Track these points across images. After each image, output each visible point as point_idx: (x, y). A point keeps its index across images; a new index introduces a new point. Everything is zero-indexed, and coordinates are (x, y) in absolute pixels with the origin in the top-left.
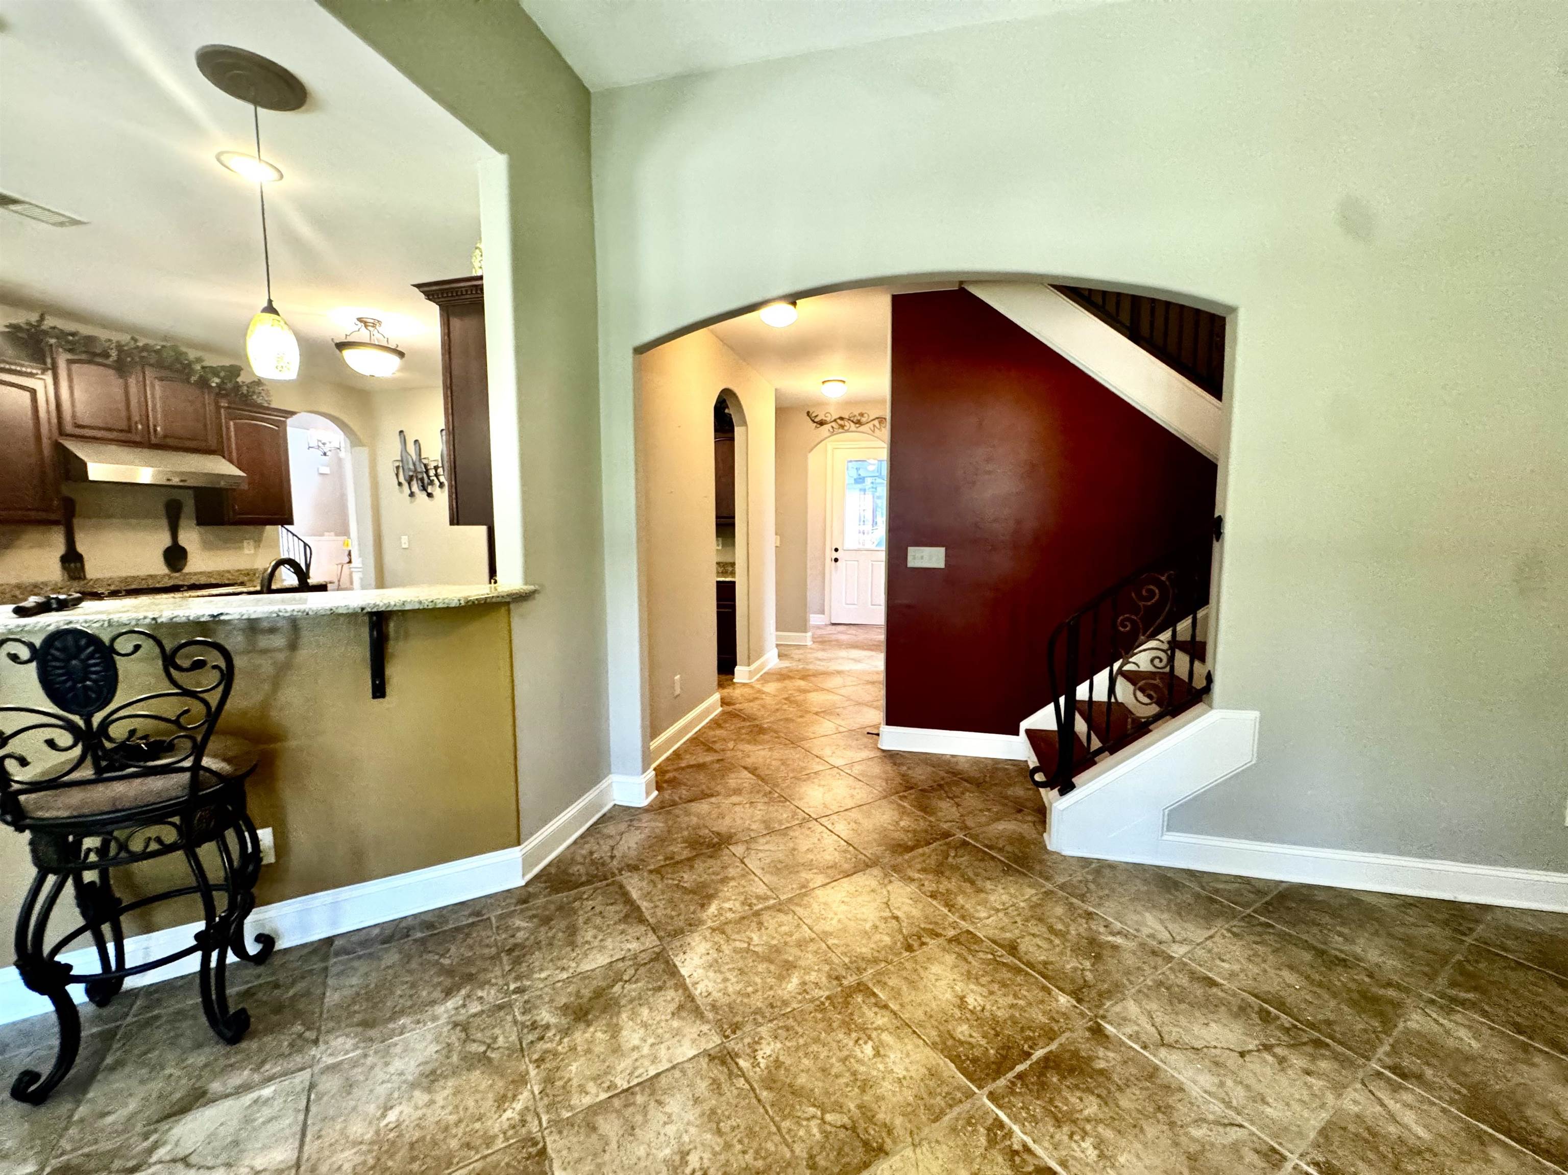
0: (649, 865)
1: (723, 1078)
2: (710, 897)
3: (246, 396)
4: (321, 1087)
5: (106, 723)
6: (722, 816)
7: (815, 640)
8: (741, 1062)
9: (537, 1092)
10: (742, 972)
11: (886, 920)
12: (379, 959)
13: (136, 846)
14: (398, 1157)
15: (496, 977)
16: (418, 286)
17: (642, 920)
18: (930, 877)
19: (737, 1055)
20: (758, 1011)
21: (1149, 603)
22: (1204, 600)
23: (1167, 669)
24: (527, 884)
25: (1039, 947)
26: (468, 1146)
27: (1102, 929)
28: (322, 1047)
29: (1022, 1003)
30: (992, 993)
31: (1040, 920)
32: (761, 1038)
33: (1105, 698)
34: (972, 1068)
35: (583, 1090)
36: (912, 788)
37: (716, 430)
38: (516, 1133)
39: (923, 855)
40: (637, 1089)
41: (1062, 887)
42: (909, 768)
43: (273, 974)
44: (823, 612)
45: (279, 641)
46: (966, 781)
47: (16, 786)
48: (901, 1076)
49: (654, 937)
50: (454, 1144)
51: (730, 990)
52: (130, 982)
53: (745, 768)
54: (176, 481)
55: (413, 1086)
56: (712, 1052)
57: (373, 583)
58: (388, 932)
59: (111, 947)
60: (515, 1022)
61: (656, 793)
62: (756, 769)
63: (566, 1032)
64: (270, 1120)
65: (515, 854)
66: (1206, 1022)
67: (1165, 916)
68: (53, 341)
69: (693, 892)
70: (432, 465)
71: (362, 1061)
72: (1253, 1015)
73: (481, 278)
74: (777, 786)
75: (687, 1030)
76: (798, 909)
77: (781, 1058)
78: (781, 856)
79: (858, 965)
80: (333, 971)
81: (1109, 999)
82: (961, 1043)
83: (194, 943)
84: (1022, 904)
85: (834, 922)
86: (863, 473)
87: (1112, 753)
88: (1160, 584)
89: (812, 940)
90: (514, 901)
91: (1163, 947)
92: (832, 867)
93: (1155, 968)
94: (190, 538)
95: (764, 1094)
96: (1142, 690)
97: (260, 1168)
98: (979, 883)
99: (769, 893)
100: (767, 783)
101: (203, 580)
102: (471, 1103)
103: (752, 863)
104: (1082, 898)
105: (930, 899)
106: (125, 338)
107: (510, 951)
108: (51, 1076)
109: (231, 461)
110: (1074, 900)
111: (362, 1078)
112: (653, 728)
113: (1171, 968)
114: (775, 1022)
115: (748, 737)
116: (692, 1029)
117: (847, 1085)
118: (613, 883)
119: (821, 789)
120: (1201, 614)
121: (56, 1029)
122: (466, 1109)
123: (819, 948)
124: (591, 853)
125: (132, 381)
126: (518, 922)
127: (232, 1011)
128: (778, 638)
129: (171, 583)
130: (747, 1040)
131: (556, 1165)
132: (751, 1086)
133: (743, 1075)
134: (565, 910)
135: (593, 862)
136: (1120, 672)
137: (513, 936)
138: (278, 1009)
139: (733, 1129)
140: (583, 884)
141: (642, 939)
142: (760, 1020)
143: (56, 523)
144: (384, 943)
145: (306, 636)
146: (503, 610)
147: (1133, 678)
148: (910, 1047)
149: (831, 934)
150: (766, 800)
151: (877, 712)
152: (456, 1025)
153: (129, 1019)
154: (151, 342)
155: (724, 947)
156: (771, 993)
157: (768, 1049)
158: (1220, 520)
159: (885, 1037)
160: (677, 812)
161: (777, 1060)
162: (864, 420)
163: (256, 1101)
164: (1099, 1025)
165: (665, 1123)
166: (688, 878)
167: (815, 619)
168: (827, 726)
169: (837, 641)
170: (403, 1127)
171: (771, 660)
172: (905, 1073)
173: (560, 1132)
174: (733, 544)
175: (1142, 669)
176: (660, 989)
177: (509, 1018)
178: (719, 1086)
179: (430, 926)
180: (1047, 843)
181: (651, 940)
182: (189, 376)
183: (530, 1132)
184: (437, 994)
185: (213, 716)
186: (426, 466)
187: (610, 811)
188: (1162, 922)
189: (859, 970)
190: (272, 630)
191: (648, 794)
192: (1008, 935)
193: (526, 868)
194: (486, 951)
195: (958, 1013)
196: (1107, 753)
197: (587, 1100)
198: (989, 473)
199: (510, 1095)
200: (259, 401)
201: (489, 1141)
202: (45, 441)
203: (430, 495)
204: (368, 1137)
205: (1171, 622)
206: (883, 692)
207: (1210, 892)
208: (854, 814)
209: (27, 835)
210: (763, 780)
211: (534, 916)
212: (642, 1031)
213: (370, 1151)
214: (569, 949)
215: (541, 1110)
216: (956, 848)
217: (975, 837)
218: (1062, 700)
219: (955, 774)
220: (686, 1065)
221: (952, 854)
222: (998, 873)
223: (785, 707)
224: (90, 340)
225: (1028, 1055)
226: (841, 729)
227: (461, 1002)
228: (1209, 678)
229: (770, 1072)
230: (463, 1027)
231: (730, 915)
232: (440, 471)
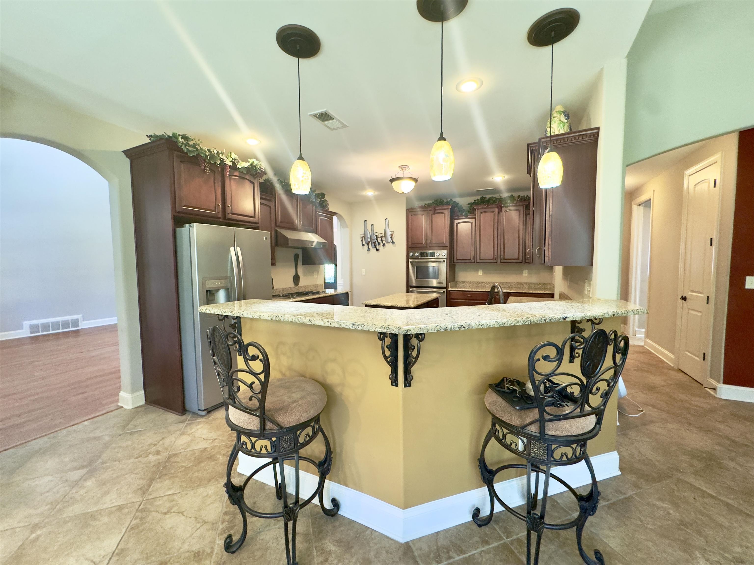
3: (324, 206)
70: (379, 236)
94: (300, 271)
101: (304, 290)
109: (319, 236)
125: (294, 201)
182: (310, 198)
186: (376, 236)
200: (327, 208)
202: (273, 229)
203: (377, 250)
232: (384, 238)
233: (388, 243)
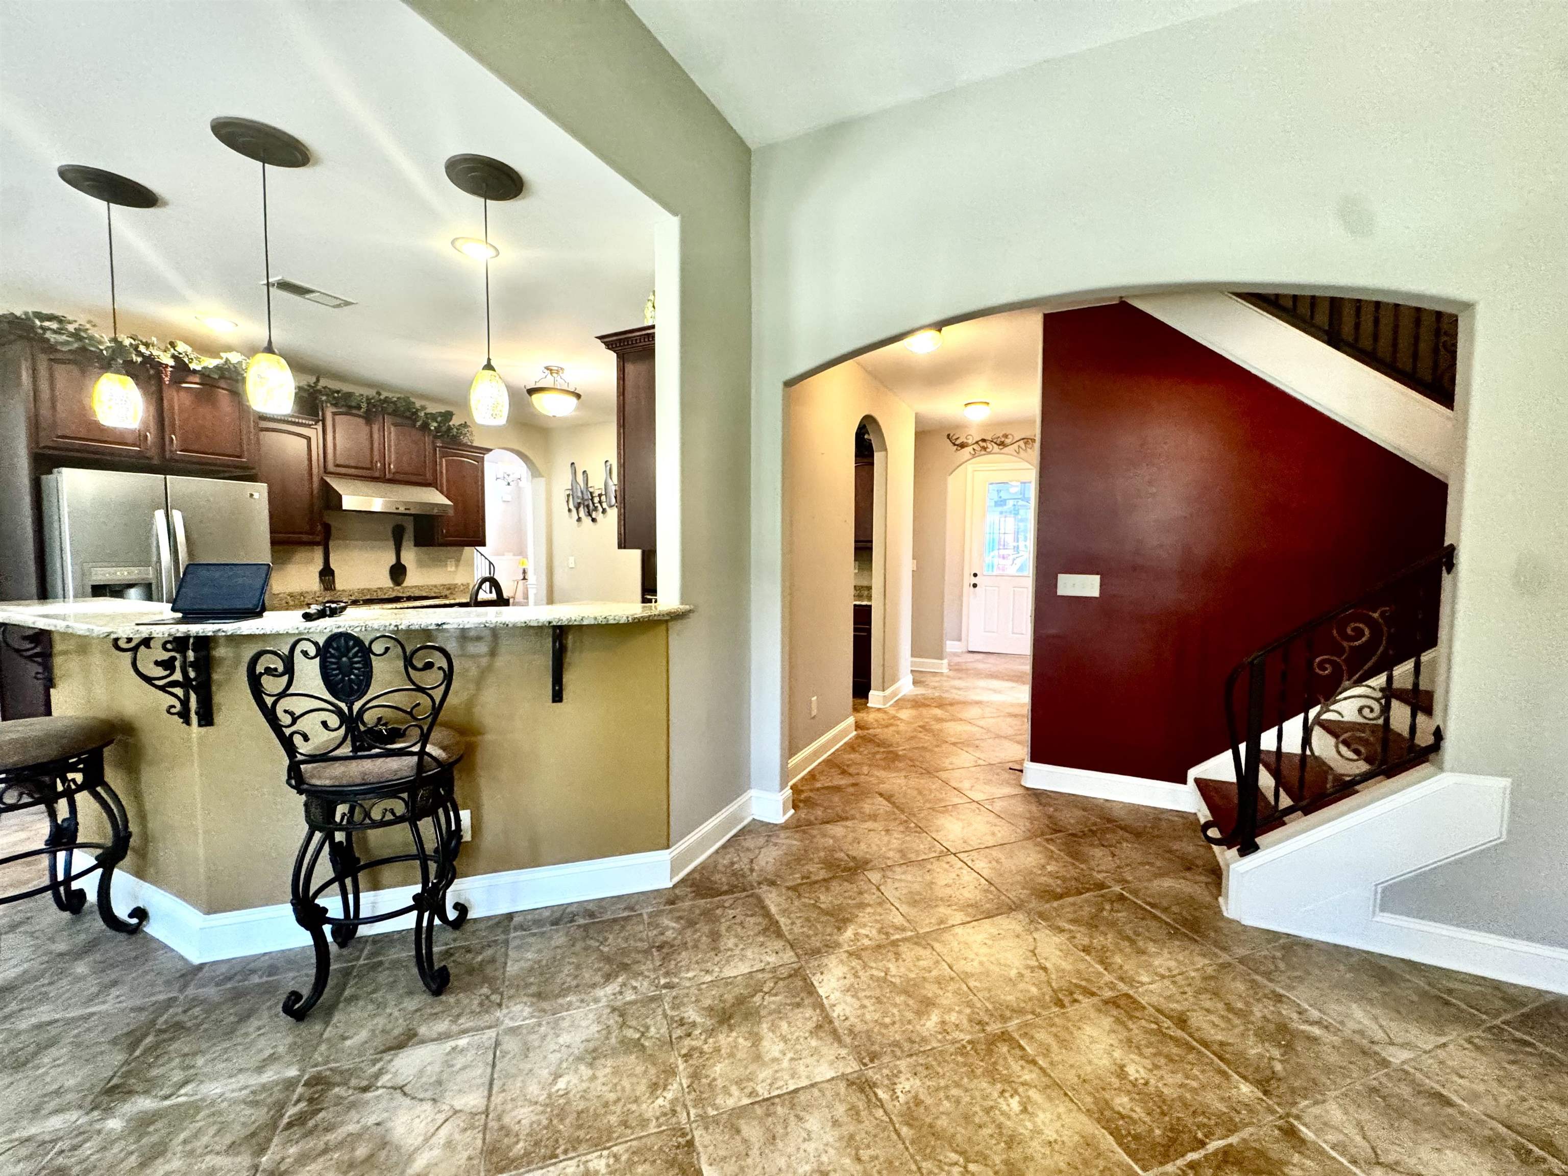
0: (786, 881)
1: (861, 1105)
2: (846, 921)
3: (454, 437)
4: (505, 1047)
5: (362, 710)
6: (857, 841)
7: (951, 667)
8: (880, 1093)
9: (685, 1086)
10: (879, 1000)
11: (1032, 969)
12: (551, 938)
13: (376, 815)
14: (567, 1121)
15: (648, 970)
16: (600, 338)
17: (779, 934)
18: (1082, 929)
19: (875, 1085)
20: (897, 1044)
21: (1357, 643)
22: (1431, 641)
23: (1381, 721)
24: (675, 886)
25: (1215, 1025)
26: (625, 1124)
27: (1295, 1016)
28: (505, 1011)
29: (1195, 1084)
30: (1157, 1067)
31: (1216, 994)
32: (900, 1072)
33: (1297, 750)
34: (1133, 1146)
35: (726, 1091)
36: (1060, 831)
37: (856, 456)
38: (667, 1121)
39: (1074, 904)
40: (777, 1100)
41: (1242, 961)
42: (1056, 810)
43: (466, 940)
44: (960, 640)
45: (482, 648)
46: (1122, 829)
47: (299, 757)
48: (1052, 1139)
49: (792, 954)
50: (613, 1119)
51: (868, 1017)
52: (364, 930)
53: (881, 795)
54: (402, 510)
55: (580, 1059)
56: (849, 1077)
57: (545, 599)
58: (558, 914)
59: (351, 897)
60: (665, 1016)
61: (792, 811)
62: (892, 796)
63: (711, 1032)
64: (464, 1068)
65: (663, 857)
66: (1438, 1146)
67: (1377, 1011)
68: (324, 398)
69: (827, 913)
70: (596, 494)
71: (536, 1029)
72: (1508, 1152)
73: (653, 327)
74: (914, 815)
75: (825, 1050)
76: (937, 945)
77: (922, 1097)
78: (916, 887)
79: (1003, 1013)
80: (513, 944)
81: (1305, 1097)
82: (1122, 1117)
83: (412, 903)
84: (1193, 974)
85: (976, 963)
86: (1004, 495)
87: (1306, 814)
88: (1371, 623)
89: (952, 979)
90: (663, 900)
91: (1376, 1048)
92: (972, 905)
93: (1366, 1071)
94: (409, 557)
95: (904, 1130)
96: (1346, 743)
97: (458, 1108)
98: (1141, 944)
99: (906, 924)
100: (902, 811)
101: (417, 593)
102: (628, 1087)
103: (889, 891)
104: (1268, 975)
105: (1082, 954)
106: (371, 393)
107: (660, 948)
108: (309, 998)
109: (442, 492)
110: (1258, 978)
111: (536, 1044)
112: (791, 747)
113: (1387, 1075)
114: (914, 1058)
115: (883, 763)
116: (831, 1051)
117: (992, 1136)
118: (752, 895)
119: (960, 824)
120: (1425, 657)
121: (314, 960)
122: (623, 1090)
123: (959, 989)
124: (733, 864)
125: (375, 428)
126: (666, 921)
127: (436, 968)
128: (913, 664)
129: (394, 595)
130: (886, 1071)
131: (704, 1159)
132: (891, 1119)
133: (882, 1106)
134: (708, 915)
135: (734, 874)
136: (1318, 721)
137: (663, 934)
138: (471, 971)
139: (874, 1158)
140: (726, 893)
141: (781, 954)
142: (899, 1053)
143: (317, 544)
144: (553, 924)
145: (505, 644)
146: (663, 627)
147: (1332, 729)
148: (1061, 1109)
149: (973, 975)
150: (901, 828)
151: (1019, 747)
152: (614, 1010)
153: (361, 962)
154: (390, 395)
155: (861, 973)
156: (910, 1027)
157: (907, 1085)
158: (1452, 549)
159: (1032, 1093)
160: (815, 832)
161: (916, 1097)
162: (1008, 441)
163: (454, 1049)
164: (1292, 1125)
165: (805, 1140)
166: (825, 899)
167: (951, 646)
168: (964, 758)
169: (975, 669)
170: (571, 1095)
171: (905, 686)
172: (1055, 1136)
173: (706, 1128)
174: (870, 568)
175: (1346, 719)
176: (798, 1005)
177: (660, 1012)
178: (858, 1113)
179: (592, 915)
180: (1223, 908)
181: (788, 956)
182: (415, 421)
183: (679, 1123)
184: (598, 978)
185: (436, 710)
186: (591, 493)
187: (749, 824)
188: (1375, 1018)
189: (1004, 1019)
190: (479, 638)
191: (784, 813)
192: (1174, 1006)
193: (673, 872)
194: (639, 944)
195: (1116, 1082)
196: (1299, 813)
197: (731, 1103)
198: (1153, 495)
199: (661, 1082)
200: (465, 440)
201: (644, 1123)
202: (316, 479)
203: (594, 520)
204: (542, 1098)
205: (1386, 665)
206: (1027, 726)
207: (1439, 990)
208: (995, 853)
209: (303, 798)
210: (897, 807)
211: (681, 918)
212: (782, 1044)
213: (543, 1112)
214: (713, 953)
215: (689, 1104)
216: (1112, 902)
217: (1135, 893)
218: (1242, 747)
219: (1109, 821)
220: (824, 1085)
221: (1108, 907)
222: (1162, 934)
223: (921, 735)
224: (349, 395)
225: (1203, 1144)
226: (981, 762)
227: (618, 989)
228: (1438, 735)
229: (909, 1108)
230: (621, 1012)
231: (866, 942)
232: (603, 498)
233: (611, 506)
